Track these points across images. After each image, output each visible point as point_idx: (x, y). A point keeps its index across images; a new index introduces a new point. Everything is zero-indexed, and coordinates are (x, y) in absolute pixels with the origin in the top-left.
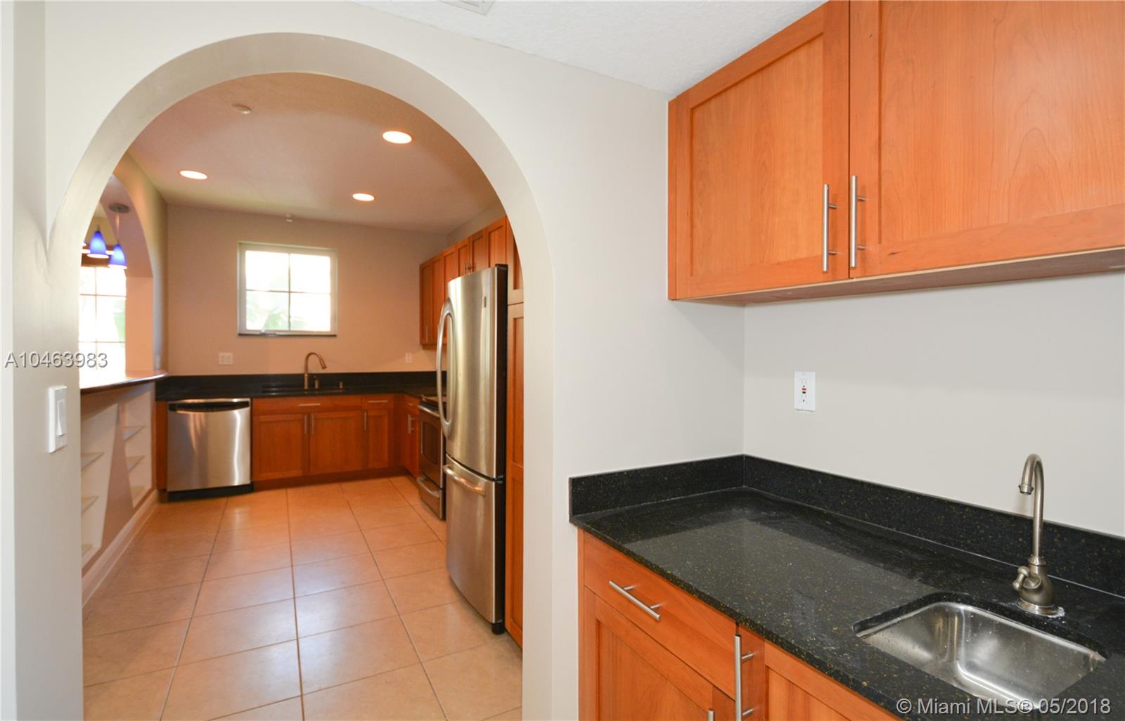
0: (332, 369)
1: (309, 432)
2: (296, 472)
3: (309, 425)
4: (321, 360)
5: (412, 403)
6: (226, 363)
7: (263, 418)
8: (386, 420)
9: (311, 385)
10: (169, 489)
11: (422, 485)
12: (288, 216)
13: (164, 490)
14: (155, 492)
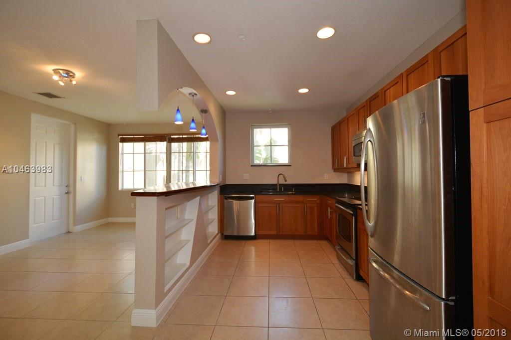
0: (290, 181)
1: (279, 212)
2: (274, 233)
3: (279, 209)
4: (284, 177)
5: (331, 201)
6: (247, 178)
7: (260, 205)
8: (316, 209)
9: (280, 189)
10: (225, 234)
11: (338, 250)
12: (270, 110)
13: (223, 234)
14: (219, 235)
